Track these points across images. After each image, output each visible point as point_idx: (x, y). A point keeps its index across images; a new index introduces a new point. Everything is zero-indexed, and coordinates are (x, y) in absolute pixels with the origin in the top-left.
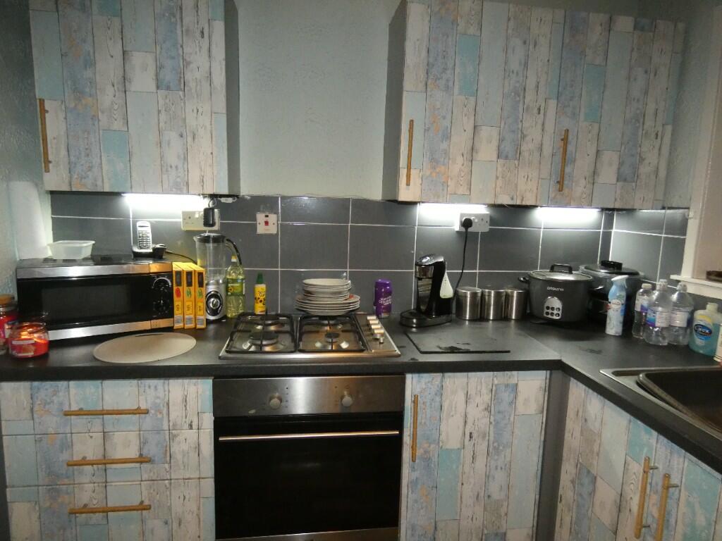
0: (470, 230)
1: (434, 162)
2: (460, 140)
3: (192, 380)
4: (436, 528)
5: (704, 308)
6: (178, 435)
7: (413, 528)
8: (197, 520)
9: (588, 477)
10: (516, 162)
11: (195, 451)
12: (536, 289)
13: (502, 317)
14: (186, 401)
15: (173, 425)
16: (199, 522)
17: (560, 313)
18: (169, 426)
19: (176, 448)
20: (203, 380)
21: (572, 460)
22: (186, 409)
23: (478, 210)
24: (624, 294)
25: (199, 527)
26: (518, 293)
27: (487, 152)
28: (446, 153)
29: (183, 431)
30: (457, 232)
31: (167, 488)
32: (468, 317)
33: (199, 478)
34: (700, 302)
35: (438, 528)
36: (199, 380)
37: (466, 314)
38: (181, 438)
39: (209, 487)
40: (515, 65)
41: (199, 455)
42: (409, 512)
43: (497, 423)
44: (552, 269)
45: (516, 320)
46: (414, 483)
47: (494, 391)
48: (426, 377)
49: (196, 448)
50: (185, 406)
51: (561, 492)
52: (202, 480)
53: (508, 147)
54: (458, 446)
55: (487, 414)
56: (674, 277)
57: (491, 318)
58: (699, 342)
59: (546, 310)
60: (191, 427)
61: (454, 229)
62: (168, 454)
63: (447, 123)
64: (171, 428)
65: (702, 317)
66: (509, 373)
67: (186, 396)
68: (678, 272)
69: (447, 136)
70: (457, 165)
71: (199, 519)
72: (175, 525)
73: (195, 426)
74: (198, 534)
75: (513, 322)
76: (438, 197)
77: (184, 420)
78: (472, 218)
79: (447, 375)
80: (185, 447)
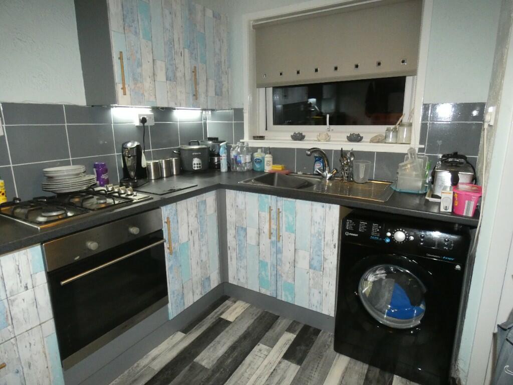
0: (146, 124)
1: (135, 80)
2: (147, 67)
3: (21, 252)
4: (183, 288)
5: (257, 152)
6: (16, 299)
7: (174, 293)
8: (44, 356)
9: (242, 230)
10: (175, 83)
11: (33, 306)
12: (185, 156)
13: (170, 174)
14: (19, 269)
15: (10, 293)
16: (46, 357)
17: (201, 165)
18: (7, 295)
19: (16, 311)
20: (31, 249)
21: (232, 228)
22: (20, 276)
23: (147, 112)
24: (226, 151)
25: (46, 360)
26: (175, 159)
27: (161, 76)
28: (141, 75)
29: (19, 294)
30: (137, 126)
31: (14, 345)
32: (153, 178)
33: (40, 325)
34: (255, 150)
35: (184, 287)
36: (28, 250)
37: (151, 177)
38: (20, 300)
39: (50, 327)
40: (168, 26)
41: (37, 307)
42: (171, 285)
43: (200, 222)
44: (190, 144)
45: (177, 175)
46: (171, 268)
47: (198, 207)
48: (169, 206)
49: (33, 303)
50: (19, 274)
51: (229, 245)
52: (43, 324)
53: (171, 75)
54: (187, 240)
55: (196, 219)
56: (241, 141)
57: (165, 176)
58: (257, 166)
59: (194, 166)
60: (26, 288)
61: (134, 125)
62: (10, 318)
63: (138, 56)
64: (8, 296)
65: (257, 155)
66: (201, 195)
67: (18, 266)
68: (243, 138)
69: (140, 65)
70: (147, 84)
71: (45, 354)
72: (26, 370)
73: (30, 286)
74: (46, 366)
75: (175, 176)
76: (141, 103)
77: (19, 285)
78: (145, 117)
79: (178, 202)
80: (24, 306)
